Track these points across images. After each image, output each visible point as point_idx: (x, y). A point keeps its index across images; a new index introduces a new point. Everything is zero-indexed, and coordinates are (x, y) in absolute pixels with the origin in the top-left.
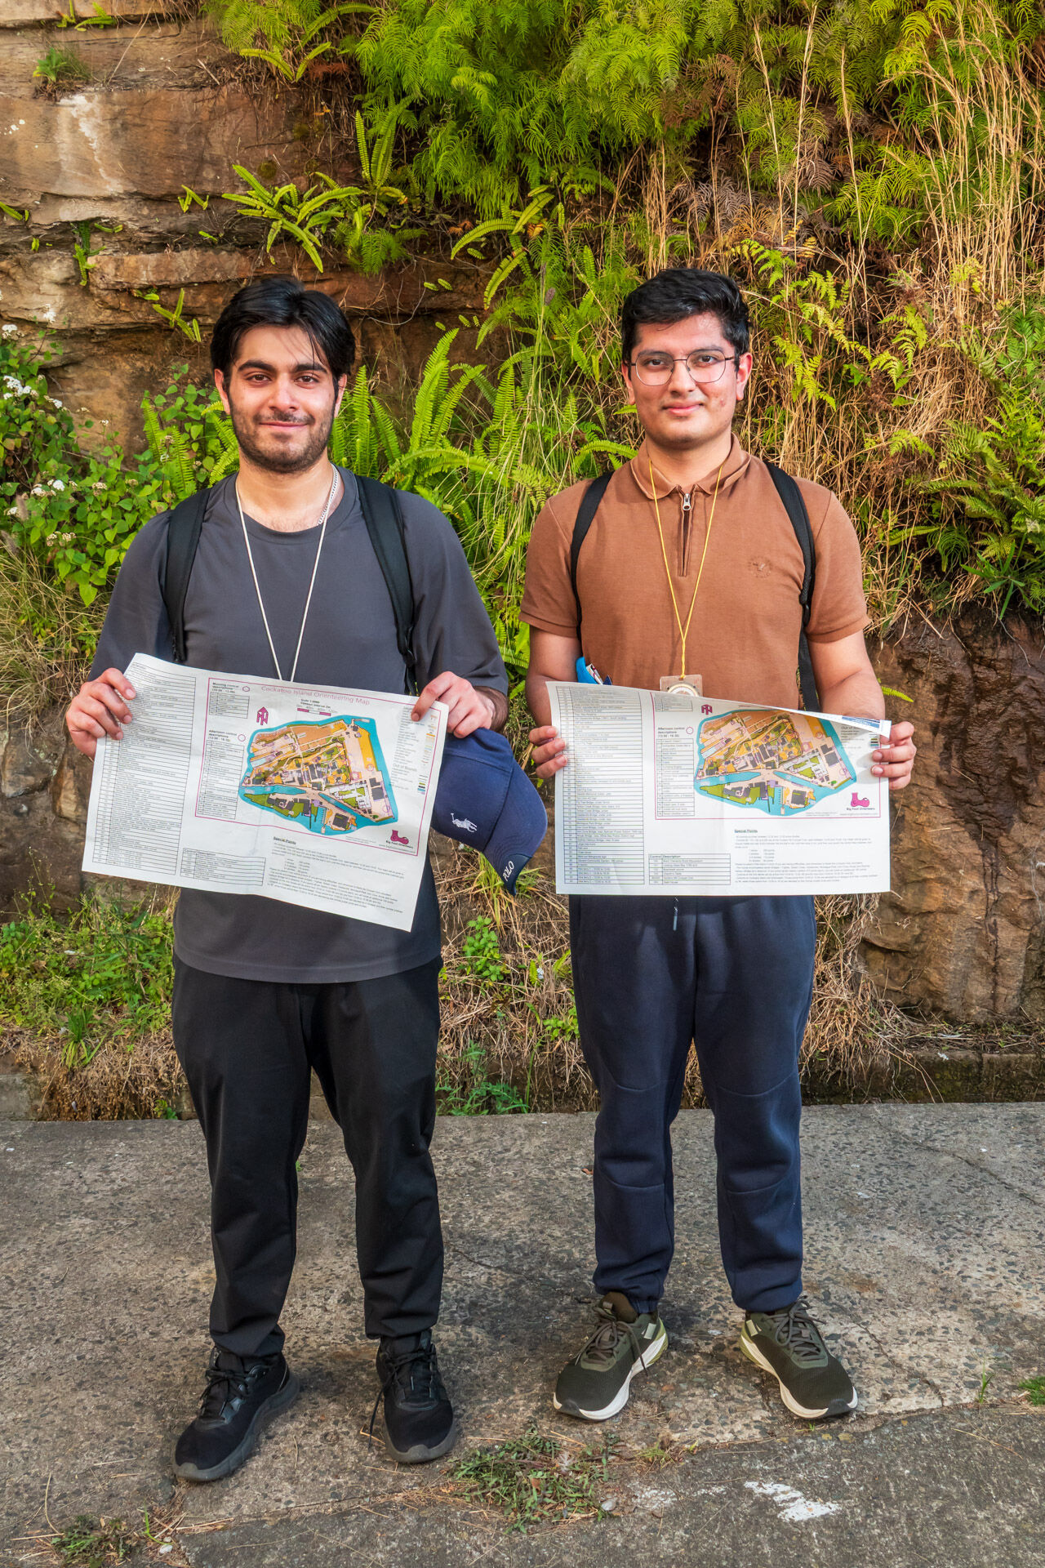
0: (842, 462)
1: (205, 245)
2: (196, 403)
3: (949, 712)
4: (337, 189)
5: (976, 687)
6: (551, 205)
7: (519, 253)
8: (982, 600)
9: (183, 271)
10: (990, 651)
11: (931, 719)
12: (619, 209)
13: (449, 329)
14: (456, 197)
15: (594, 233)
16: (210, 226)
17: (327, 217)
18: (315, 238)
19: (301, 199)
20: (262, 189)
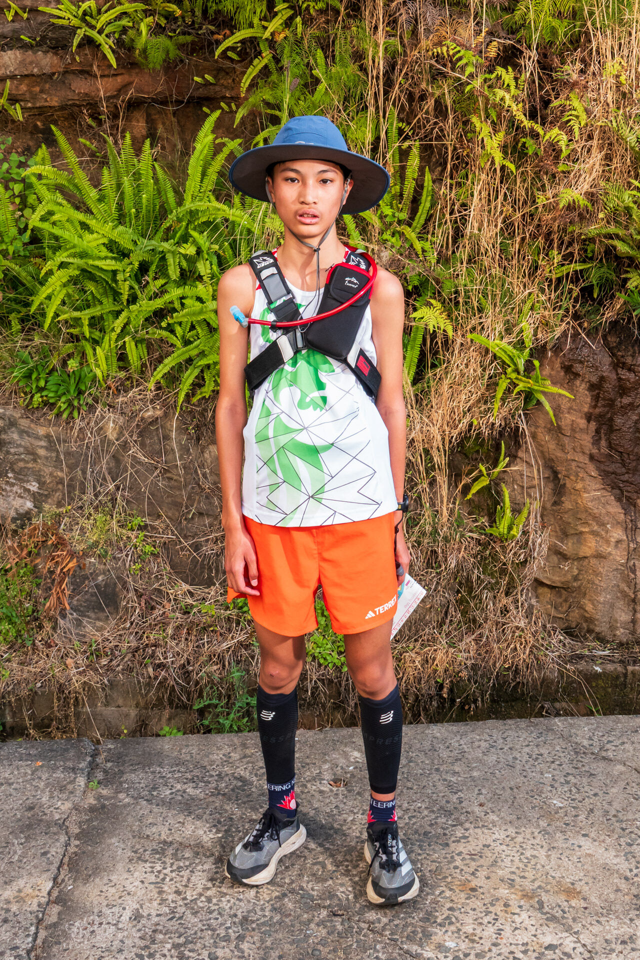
0: (519, 215)
1: (25, 47)
2: (19, 167)
3: (599, 405)
4: (127, 5)
5: (620, 387)
6: (291, 19)
7: (267, 54)
8: (624, 320)
9: (9, 66)
10: (630, 358)
11: (586, 410)
12: (343, 21)
13: (212, 111)
14: (218, 12)
15: (325, 40)
16: (29, 32)
17: (120, 26)
18: (110, 42)
19: (99, 12)
20: (69, 4)
